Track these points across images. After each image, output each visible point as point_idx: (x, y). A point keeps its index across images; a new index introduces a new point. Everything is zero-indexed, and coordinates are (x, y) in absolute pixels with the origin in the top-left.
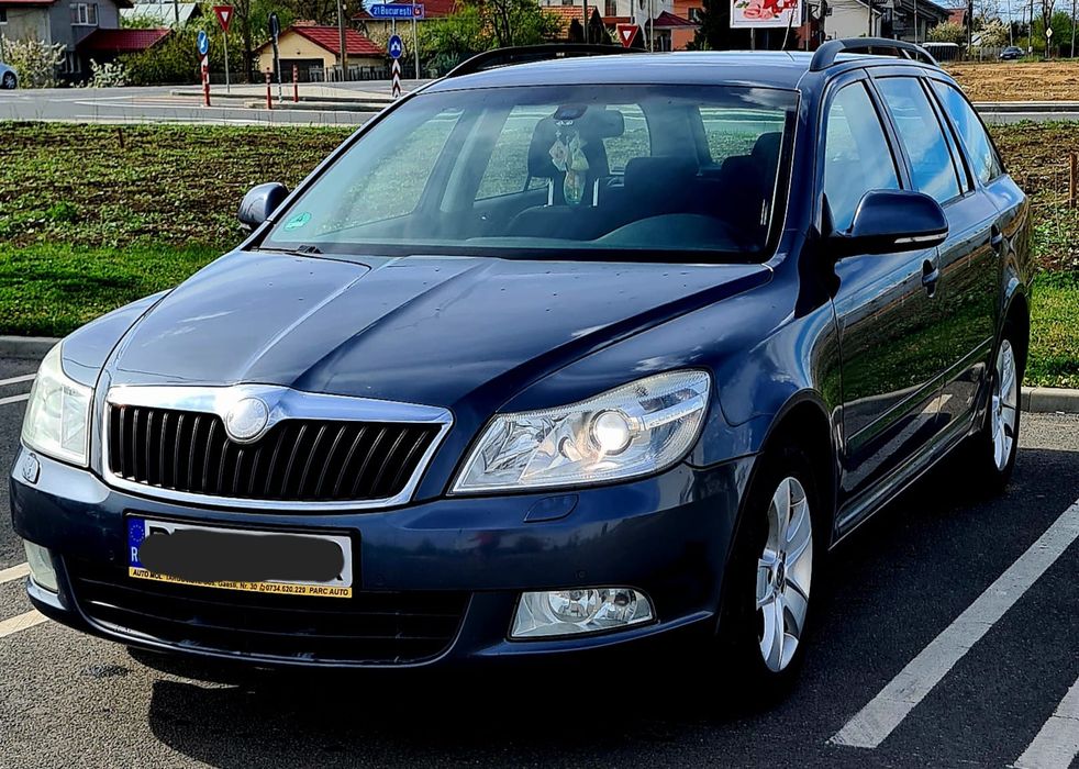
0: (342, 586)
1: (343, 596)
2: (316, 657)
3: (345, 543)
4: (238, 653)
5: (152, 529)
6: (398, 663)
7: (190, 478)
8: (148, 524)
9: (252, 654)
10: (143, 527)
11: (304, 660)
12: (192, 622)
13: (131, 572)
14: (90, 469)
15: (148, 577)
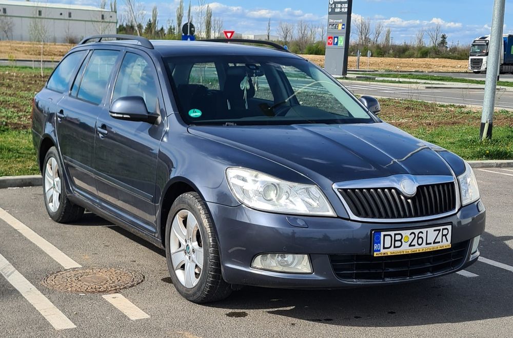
1: (448, 248)
2: (433, 273)
6: (453, 270)
8: (382, 234)
9: (414, 278)
10: (380, 235)
11: (430, 275)
13: (375, 254)
14: (338, 217)
15: (383, 255)
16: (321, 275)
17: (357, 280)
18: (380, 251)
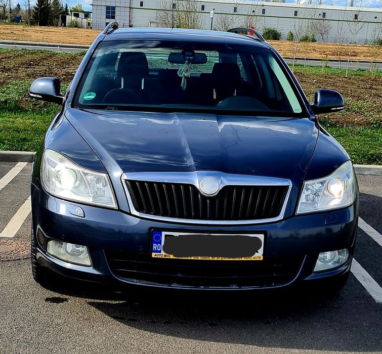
0: (259, 255)
1: (259, 259)
2: (240, 286)
3: (261, 237)
4: (203, 287)
5: (166, 236)
6: (274, 286)
7: (185, 213)
8: (164, 233)
9: (210, 287)
10: (161, 235)
11: (234, 288)
12: (180, 275)
13: (153, 255)
14: (119, 210)
15: (163, 257)
16: (98, 270)
17: (138, 281)
18: (160, 252)
